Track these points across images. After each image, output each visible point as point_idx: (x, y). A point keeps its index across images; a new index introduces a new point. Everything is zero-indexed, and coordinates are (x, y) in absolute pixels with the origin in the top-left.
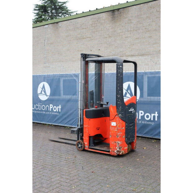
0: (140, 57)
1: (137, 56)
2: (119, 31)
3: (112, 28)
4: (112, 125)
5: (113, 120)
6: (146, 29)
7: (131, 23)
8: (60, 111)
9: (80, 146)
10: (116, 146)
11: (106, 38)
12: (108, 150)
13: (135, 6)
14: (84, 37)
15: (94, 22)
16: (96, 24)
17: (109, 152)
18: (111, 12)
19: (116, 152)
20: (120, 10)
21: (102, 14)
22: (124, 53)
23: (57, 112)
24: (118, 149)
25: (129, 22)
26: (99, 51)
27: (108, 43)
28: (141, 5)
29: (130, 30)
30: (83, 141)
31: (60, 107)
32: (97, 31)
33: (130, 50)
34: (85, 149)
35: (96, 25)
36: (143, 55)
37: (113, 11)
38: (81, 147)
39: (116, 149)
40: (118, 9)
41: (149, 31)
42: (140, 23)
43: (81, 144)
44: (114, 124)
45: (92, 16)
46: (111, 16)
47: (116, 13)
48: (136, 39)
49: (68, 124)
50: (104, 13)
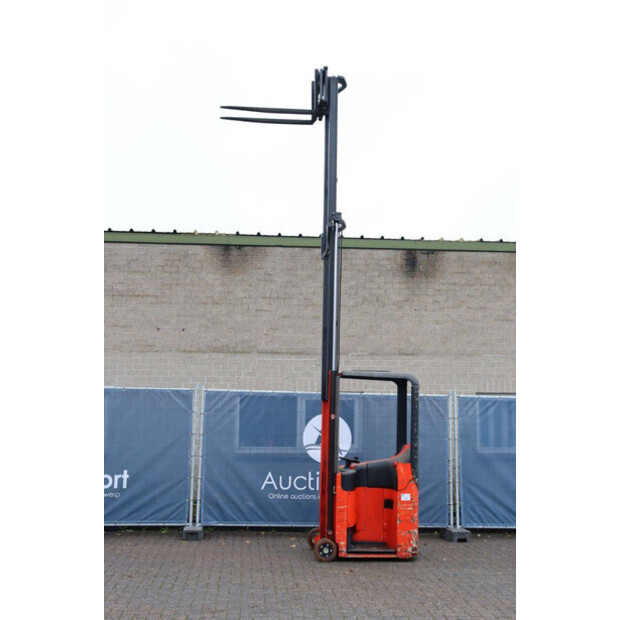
0: (293, 358)
1: (285, 355)
2: (242, 295)
3: (222, 285)
4: (403, 499)
5: (404, 491)
6: (306, 299)
7: (272, 281)
8: (125, 486)
9: (326, 551)
10: (410, 539)
11: (206, 304)
12: (393, 550)
13: (281, 249)
14: (137, 293)
15: (169, 263)
16: (178, 266)
17: (395, 553)
18: (220, 248)
19: (410, 550)
20: (245, 248)
21: (195, 247)
22: (252, 344)
23: (115, 491)
24: (414, 545)
25: (267, 278)
26: (183, 333)
27: (209, 316)
28: (296, 249)
29: (268, 295)
30: (334, 541)
31: (125, 476)
32: (177, 284)
33: (268, 340)
34: (340, 555)
35: (174, 269)
36: (300, 354)
37: (226, 247)
38: (329, 553)
39: (411, 545)
40: (240, 247)
41: (312, 305)
42: (293, 286)
43: (330, 547)
44: (406, 497)
45: (166, 246)
46: (220, 258)
47: (234, 252)
48: (284, 317)
49: (155, 518)
50: (199, 247)
